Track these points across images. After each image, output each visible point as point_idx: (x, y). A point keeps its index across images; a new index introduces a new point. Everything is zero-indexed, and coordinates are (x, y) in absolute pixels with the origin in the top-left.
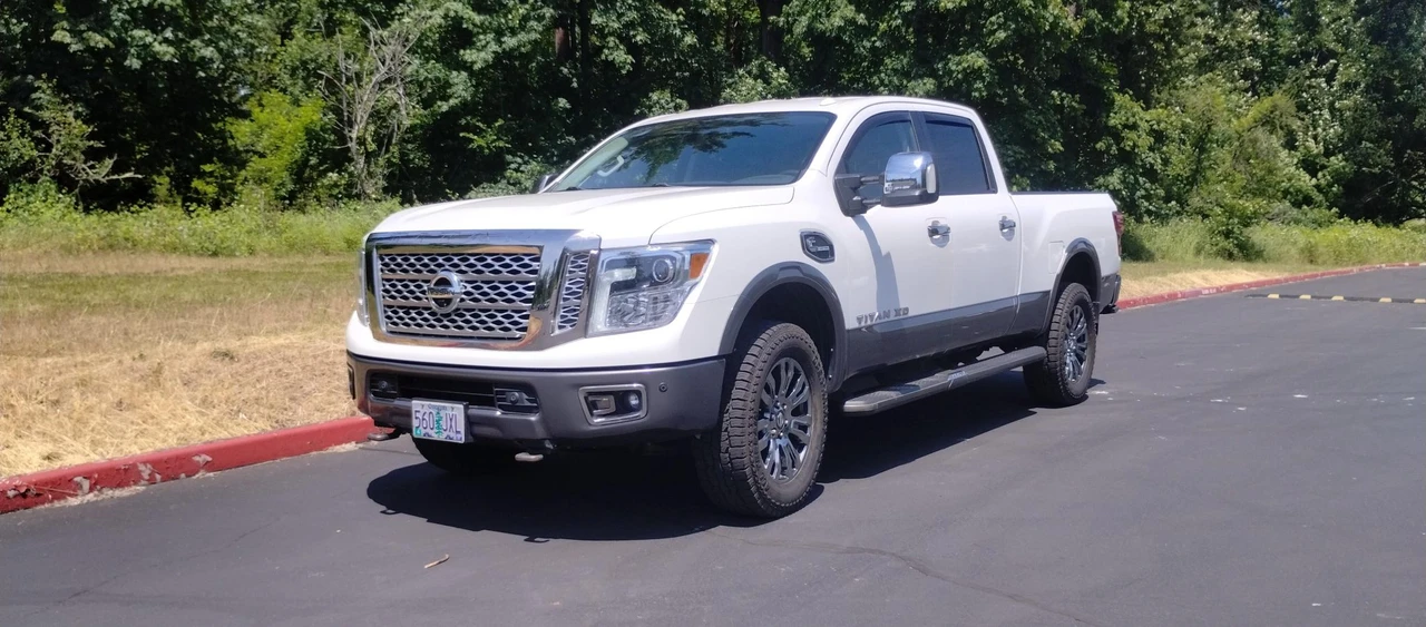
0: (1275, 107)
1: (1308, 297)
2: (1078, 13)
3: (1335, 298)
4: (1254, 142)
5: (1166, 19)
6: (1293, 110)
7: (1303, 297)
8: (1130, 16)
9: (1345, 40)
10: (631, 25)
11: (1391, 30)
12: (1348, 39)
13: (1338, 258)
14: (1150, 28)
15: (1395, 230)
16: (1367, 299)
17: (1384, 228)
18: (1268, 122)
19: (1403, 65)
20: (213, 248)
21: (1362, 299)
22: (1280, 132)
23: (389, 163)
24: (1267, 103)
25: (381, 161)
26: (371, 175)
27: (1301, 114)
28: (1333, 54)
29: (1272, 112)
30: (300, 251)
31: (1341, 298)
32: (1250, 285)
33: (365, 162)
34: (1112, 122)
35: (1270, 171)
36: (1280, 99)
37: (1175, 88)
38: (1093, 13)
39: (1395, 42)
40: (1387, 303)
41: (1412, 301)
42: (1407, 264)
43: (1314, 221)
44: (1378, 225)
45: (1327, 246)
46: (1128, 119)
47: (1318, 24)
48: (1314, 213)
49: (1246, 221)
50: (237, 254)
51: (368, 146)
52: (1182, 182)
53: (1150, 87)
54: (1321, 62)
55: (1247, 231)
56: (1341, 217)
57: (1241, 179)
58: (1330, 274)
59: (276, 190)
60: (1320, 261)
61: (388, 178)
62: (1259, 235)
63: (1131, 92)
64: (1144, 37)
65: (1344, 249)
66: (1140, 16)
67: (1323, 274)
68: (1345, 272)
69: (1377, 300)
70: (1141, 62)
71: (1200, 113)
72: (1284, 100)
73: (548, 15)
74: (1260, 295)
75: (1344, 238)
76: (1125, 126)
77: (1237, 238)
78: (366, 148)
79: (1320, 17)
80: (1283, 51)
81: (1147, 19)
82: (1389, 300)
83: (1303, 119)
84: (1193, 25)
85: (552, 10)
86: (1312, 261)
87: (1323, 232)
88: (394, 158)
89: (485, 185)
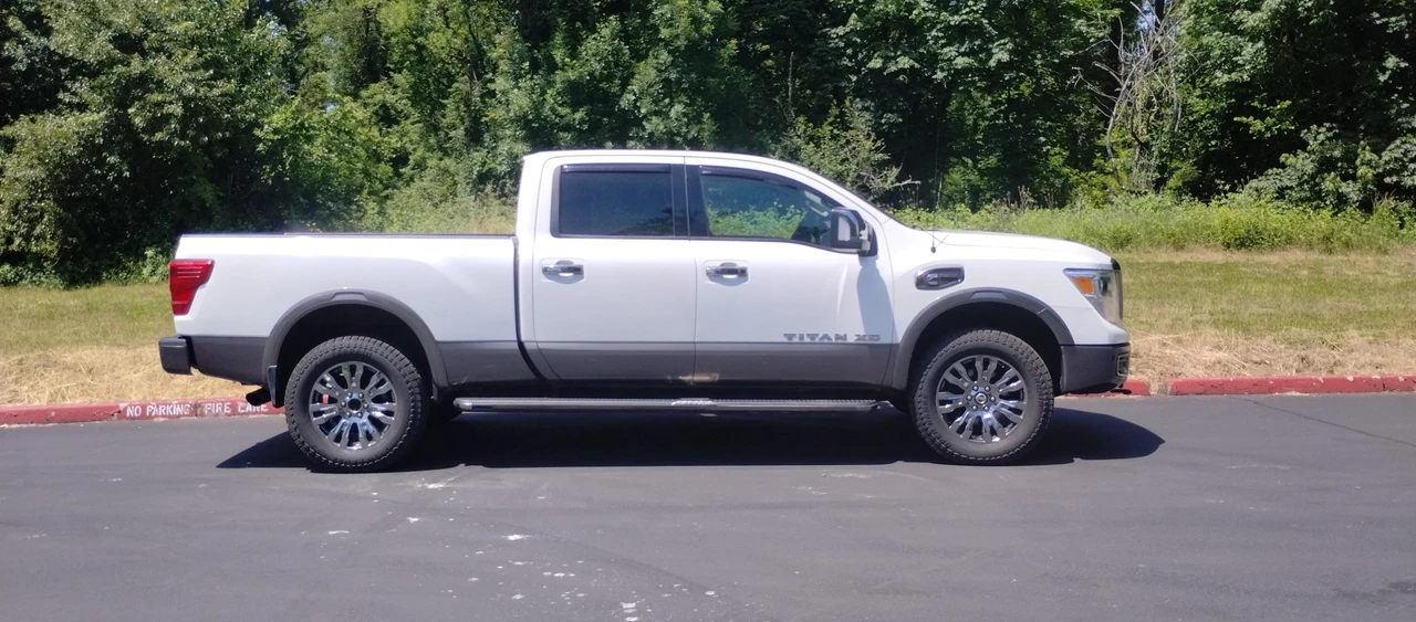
23: (1161, 154)
26: (1142, 167)
88: (1165, 147)
89: (1270, 171)
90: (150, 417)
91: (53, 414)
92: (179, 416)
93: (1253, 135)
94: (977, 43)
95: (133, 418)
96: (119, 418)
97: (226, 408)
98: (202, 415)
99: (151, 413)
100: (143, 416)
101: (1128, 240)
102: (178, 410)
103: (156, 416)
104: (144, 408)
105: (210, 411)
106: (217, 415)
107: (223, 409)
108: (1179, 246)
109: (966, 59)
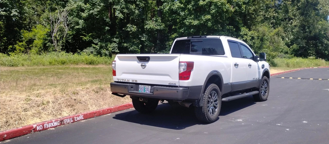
0: (279, 31)
1: (292, 78)
2: (233, 8)
3: (298, 78)
4: (274, 39)
5: (254, 9)
6: (283, 31)
7: (290, 78)
8: (245, 9)
9: (295, 16)
10: (123, 8)
11: (305, 13)
12: (295, 15)
13: (294, 66)
14: (250, 12)
15: (307, 59)
16: (306, 79)
17: (304, 59)
18: (278, 34)
19: (308, 21)
20: (12, 64)
21: (305, 79)
22: (280, 36)
23: (63, 43)
24: (277, 30)
25: (61, 42)
26: (58, 45)
27: (285, 32)
28: (292, 19)
29: (278, 32)
30: (37, 65)
31: (300, 78)
32: (276, 74)
33: (57, 42)
34: (241, 33)
35: (278, 46)
36: (280, 29)
37: (256, 26)
38: (237, 8)
39: (306, 16)
40: (312, 80)
41: (318, 79)
42: (311, 68)
43: (288, 57)
44: (303, 58)
45: (292, 63)
46: (245, 33)
47: (288, 12)
48: (288, 55)
49: (273, 57)
50: (19, 66)
51: (57, 38)
52: (258, 48)
53: (250, 26)
54: (289, 21)
55: (273, 60)
56: (294, 56)
57: (271, 48)
58: (294, 70)
59: (39, 49)
60: (290, 67)
61: (63, 46)
62: (276, 60)
63: (246, 27)
64: (249, 14)
65: (295, 64)
66: (248, 9)
67: (292, 71)
68: (297, 70)
69: (309, 79)
70: (248, 20)
71: (262, 32)
72: (281, 29)
73: (102, 5)
74: (280, 77)
75: (295, 61)
76: (245, 35)
77: (271, 61)
78: (57, 39)
79: (289, 10)
80: (280, 18)
81: (250, 10)
82: (312, 79)
83: (285, 33)
84: (260, 12)
85: (103, 4)
86: (288, 67)
87: (291, 60)
88: (64, 41)
89: (88, 48)
90: (46, 129)
91: (6, 136)
92: (56, 126)
93: (84, 40)
94: (8, 9)
95: (40, 131)
96: (34, 132)
97: (71, 120)
98: (64, 124)
99: (46, 127)
100: (44, 129)
101: (65, 62)
102: (56, 124)
103: (48, 128)
104: (43, 125)
105: (66, 122)
106: (68, 123)
107: (70, 120)
108: (77, 64)
109: (4, 13)
